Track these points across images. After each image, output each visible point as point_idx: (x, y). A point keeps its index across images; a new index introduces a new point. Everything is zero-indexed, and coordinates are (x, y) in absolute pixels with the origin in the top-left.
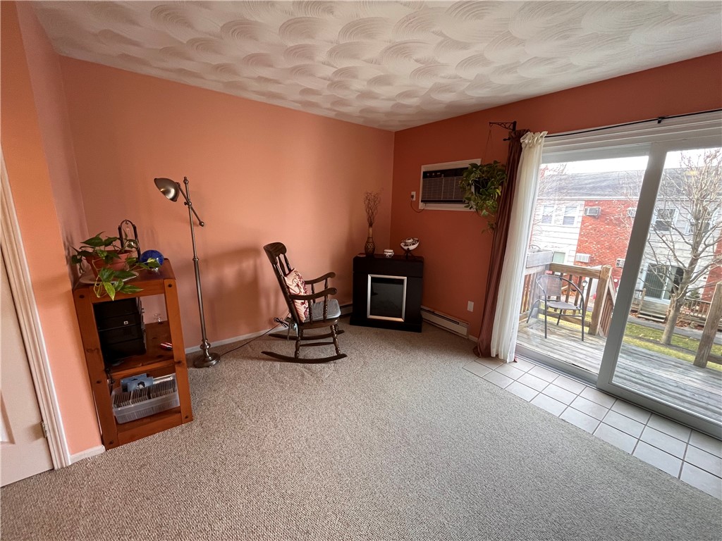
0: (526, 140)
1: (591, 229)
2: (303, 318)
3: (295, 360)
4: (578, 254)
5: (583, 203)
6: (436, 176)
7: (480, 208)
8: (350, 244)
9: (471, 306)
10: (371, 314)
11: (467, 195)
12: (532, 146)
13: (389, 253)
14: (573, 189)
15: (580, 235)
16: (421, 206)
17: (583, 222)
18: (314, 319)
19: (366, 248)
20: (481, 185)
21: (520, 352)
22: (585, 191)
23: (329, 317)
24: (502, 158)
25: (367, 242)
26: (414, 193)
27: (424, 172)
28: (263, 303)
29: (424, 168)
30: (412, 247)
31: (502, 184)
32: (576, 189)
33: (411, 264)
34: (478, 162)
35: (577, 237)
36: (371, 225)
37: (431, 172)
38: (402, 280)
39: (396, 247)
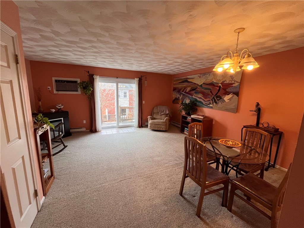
0: (95, 77)
6: (62, 82)
12: (96, 78)
13: (53, 110)
16: (55, 92)
25: (40, 108)
26: (49, 87)
27: (55, 80)
36: (40, 100)
37: (59, 81)
38: (61, 120)
39: (55, 108)
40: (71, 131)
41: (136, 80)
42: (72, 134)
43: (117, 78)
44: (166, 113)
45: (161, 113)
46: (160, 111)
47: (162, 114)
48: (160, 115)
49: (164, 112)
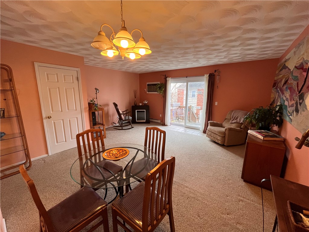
0: (167, 79)
1: (200, 98)
2: (123, 119)
3: (122, 129)
4: (197, 107)
5: (197, 90)
6: (150, 85)
7: (160, 93)
8: (130, 103)
9: (161, 116)
10: (137, 120)
11: (158, 90)
12: (169, 80)
13: (141, 104)
14: (194, 85)
15: (197, 100)
16: (147, 92)
17: (198, 96)
18: (126, 119)
19: (134, 104)
20: (160, 88)
21: (171, 124)
22: (198, 86)
23: (129, 118)
24: (164, 82)
25: (135, 102)
26: (145, 89)
27: (148, 85)
28: (110, 118)
29: (147, 83)
30: (146, 103)
31: (164, 88)
32: (195, 85)
33: (146, 107)
34: (159, 83)
35: (196, 101)
36: (135, 98)
37: (149, 84)
38: (144, 111)
39: (142, 103)
40: (151, 120)
41: (206, 78)
42: (150, 122)
43: (187, 77)
44: (240, 122)
45: (233, 120)
46: (233, 118)
47: (233, 122)
48: (230, 122)
49: (238, 120)
